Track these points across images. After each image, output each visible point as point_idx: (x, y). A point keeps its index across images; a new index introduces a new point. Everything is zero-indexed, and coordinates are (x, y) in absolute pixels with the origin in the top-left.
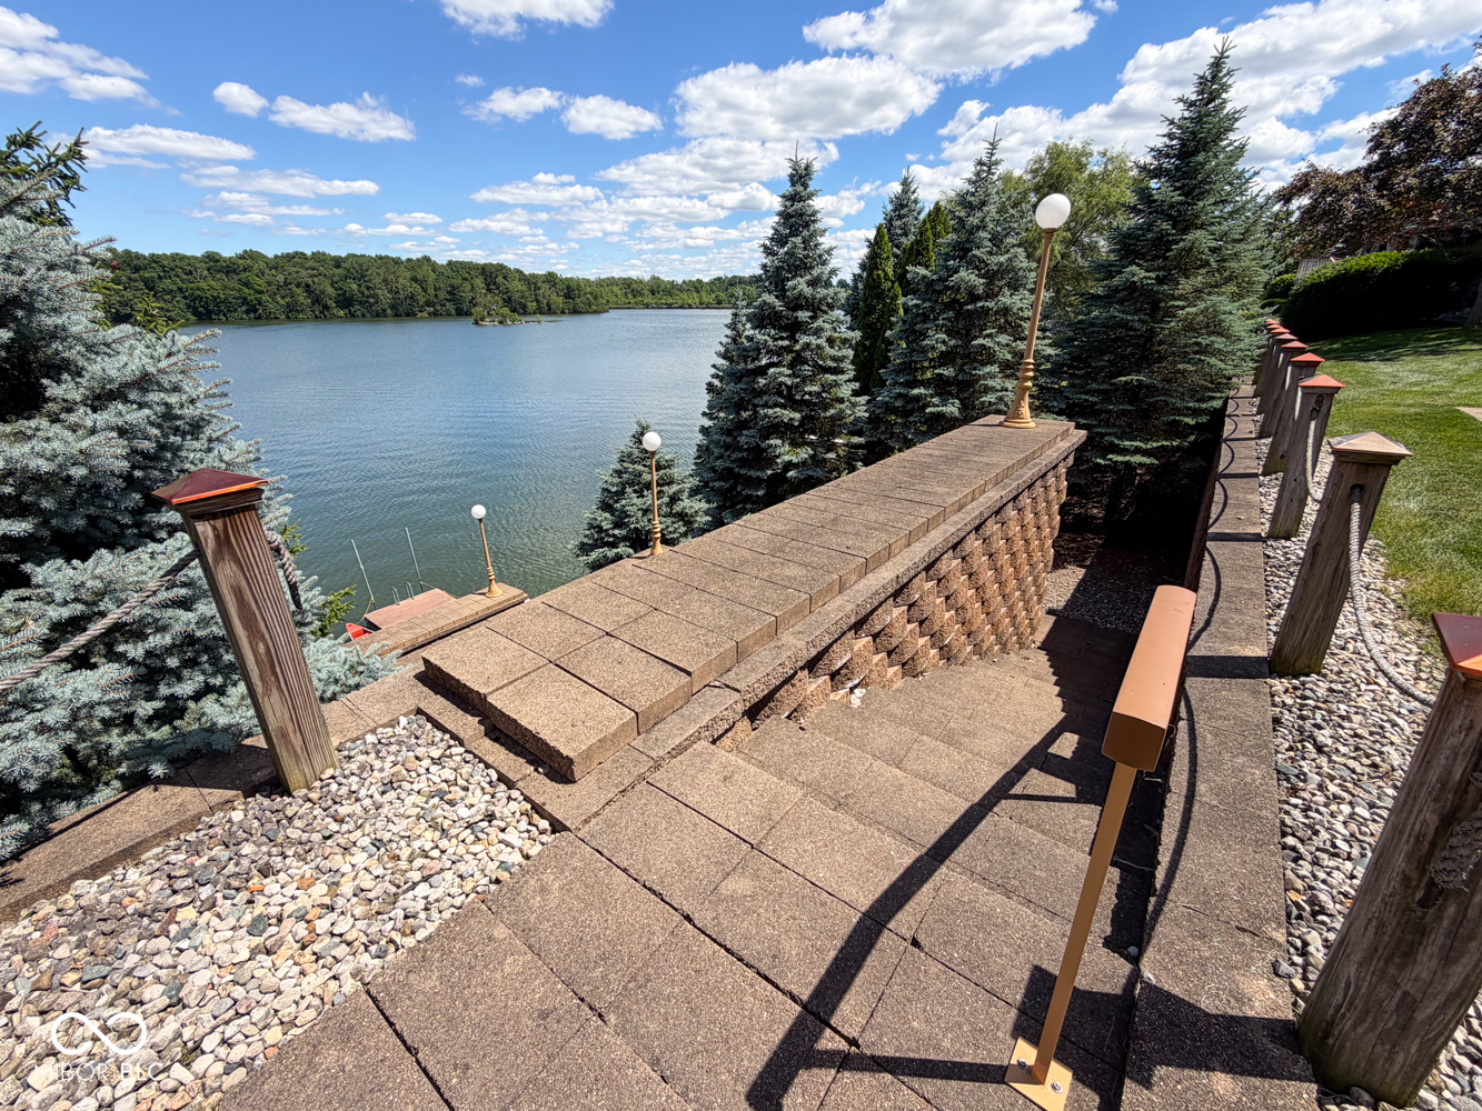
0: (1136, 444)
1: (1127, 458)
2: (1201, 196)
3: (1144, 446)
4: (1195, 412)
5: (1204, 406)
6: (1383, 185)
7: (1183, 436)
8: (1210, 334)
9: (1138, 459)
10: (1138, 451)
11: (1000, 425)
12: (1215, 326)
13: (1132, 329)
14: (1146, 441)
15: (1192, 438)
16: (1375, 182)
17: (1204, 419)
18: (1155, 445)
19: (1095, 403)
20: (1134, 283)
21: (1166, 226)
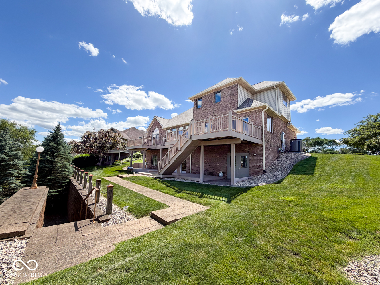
0: (53, 190)
1: (52, 194)
2: (59, 145)
3: (55, 190)
4: (64, 183)
5: (66, 181)
6: (84, 145)
7: (63, 188)
8: (65, 168)
9: (54, 193)
10: (54, 192)
11: (29, 189)
12: (65, 167)
13: (49, 168)
14: (55, 189)
15: (64, 188)
16: (83, 144)
17: (66, 184)
18: (57, 190)
19: (42, 183)
20: (48, 159)
21: (53, 150)
